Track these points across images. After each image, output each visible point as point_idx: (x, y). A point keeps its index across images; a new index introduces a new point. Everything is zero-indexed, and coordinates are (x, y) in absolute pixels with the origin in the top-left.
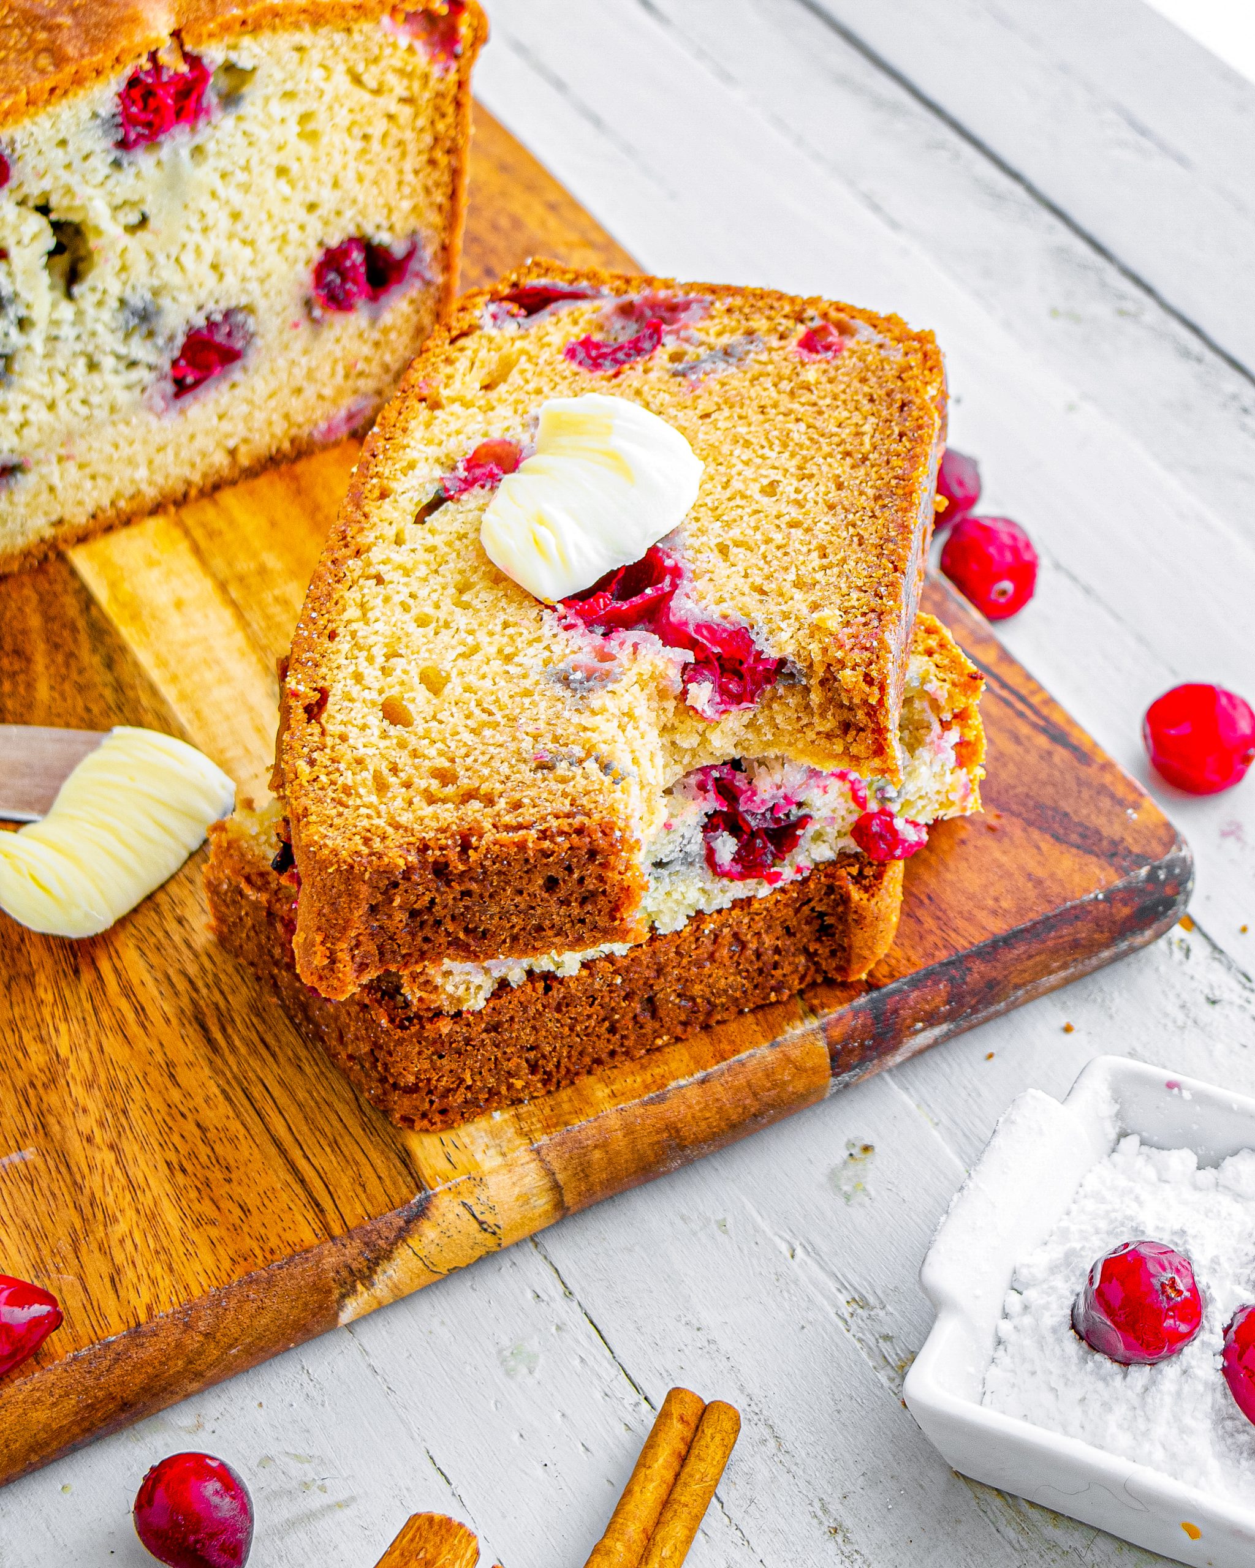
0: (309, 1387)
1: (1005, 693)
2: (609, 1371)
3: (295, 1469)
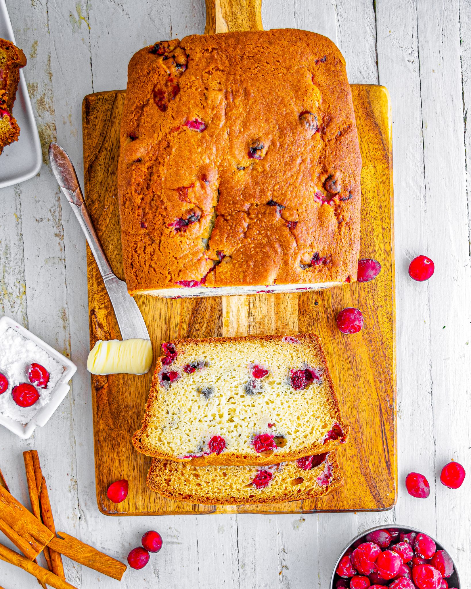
1: (386, 448)
2: (235, 540)
3: (175, 532)
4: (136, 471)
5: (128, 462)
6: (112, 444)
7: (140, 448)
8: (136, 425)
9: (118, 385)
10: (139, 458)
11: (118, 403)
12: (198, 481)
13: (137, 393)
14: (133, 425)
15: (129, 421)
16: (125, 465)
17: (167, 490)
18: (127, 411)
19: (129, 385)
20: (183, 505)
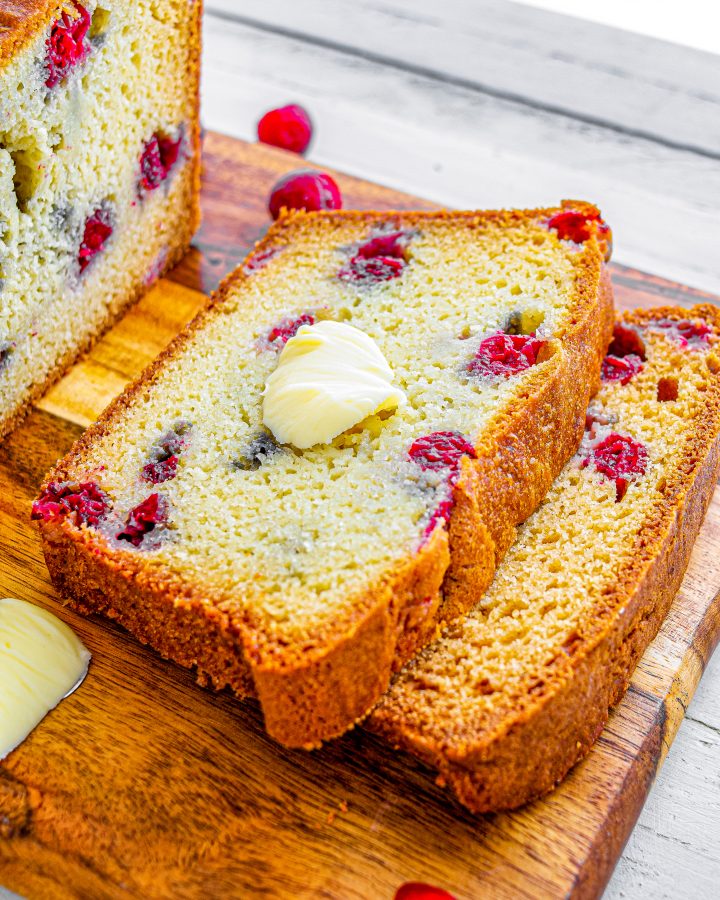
0: (639, 868)
4: (389, 862)
5: (343, 867)
6: (247, 886)
7: (307, 649)
8: (231, 778)
9: (62, 760)
10: (350, 829)
11: (119, 793)
12: (535, 608)
13: (130, 722)
14: (225, 788)
15: (205, 790)
16: (349, 885)
17: (515, 698)
18: (167, 780)
19: (88, 730)
20: (595, 780)
